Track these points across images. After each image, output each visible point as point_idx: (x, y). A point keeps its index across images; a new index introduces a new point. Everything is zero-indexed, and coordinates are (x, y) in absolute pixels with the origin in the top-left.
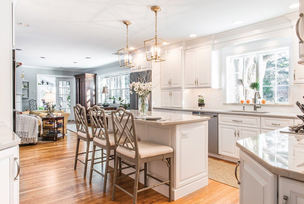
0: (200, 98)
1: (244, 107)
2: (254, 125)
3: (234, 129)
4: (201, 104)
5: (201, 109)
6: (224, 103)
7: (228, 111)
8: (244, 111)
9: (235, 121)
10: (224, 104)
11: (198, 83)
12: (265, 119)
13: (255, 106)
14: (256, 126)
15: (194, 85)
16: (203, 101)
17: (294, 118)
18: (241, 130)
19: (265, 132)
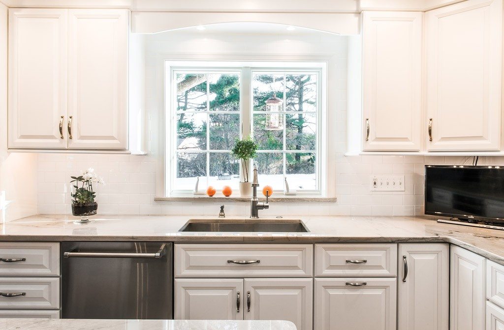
1: (222, 208)
2: (295, 267)
3: (232, 288)
4: (84, 206)
6: (159, 196)
10: (158, 200)
11: (70, 133)
12: (326, 249)
13: (255, 204)
14: (300, 272)
15: (56, 138)
16: (91, 195)
17: (399, 241)
18: (255, 288)
19: (325, 286)
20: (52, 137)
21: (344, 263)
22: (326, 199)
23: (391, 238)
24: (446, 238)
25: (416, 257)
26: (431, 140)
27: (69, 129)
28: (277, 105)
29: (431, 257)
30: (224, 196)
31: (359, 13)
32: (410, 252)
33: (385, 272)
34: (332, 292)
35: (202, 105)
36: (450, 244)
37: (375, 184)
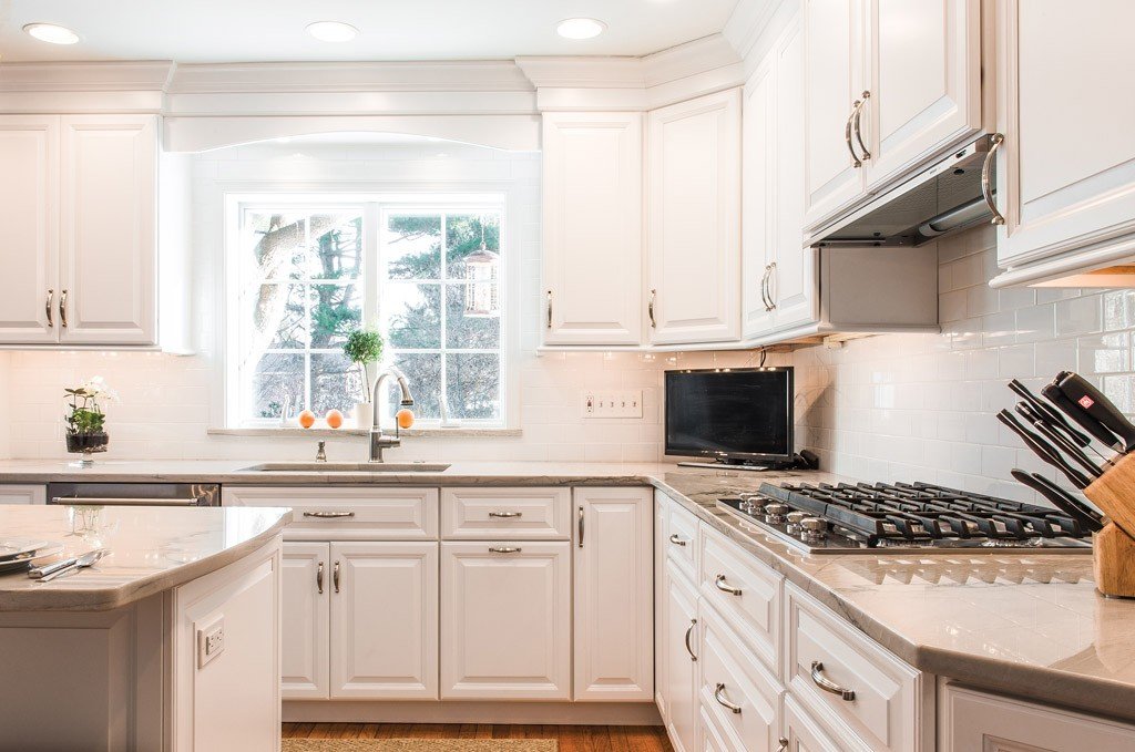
0: (80, 402)
1: (321, 445)
2: (411, 525)
3: (311, 557)
4: (87, 437)
5: (87, 463)
6: (217, 427)
7: (252, 469)
8: (322, 462)
9: (316, 515)
10: (214, 434)
11: (63, 318)
12: (458, 496)
13: (377, 438)
14: (419, 533)
15: (40, 326)
16: (98, 418)
17: (572, 483)
18: (349, 556)
19: (459, 554)
20: (34, 324)
21: (486, 518)
22: (503, 431)
23: (559, 478)
24: (647, 478)
25: (601, 509)
26: (654, 326)
27: (62, 311)
28: (488, 266)
29: (626, 509)
30: (328, 427)
31: (538, 115)
32: (592, 501)
33: (551, 532)
34: (468, 563)
35: (398, 263)
36: (654, 488)
37: (589, 405)
